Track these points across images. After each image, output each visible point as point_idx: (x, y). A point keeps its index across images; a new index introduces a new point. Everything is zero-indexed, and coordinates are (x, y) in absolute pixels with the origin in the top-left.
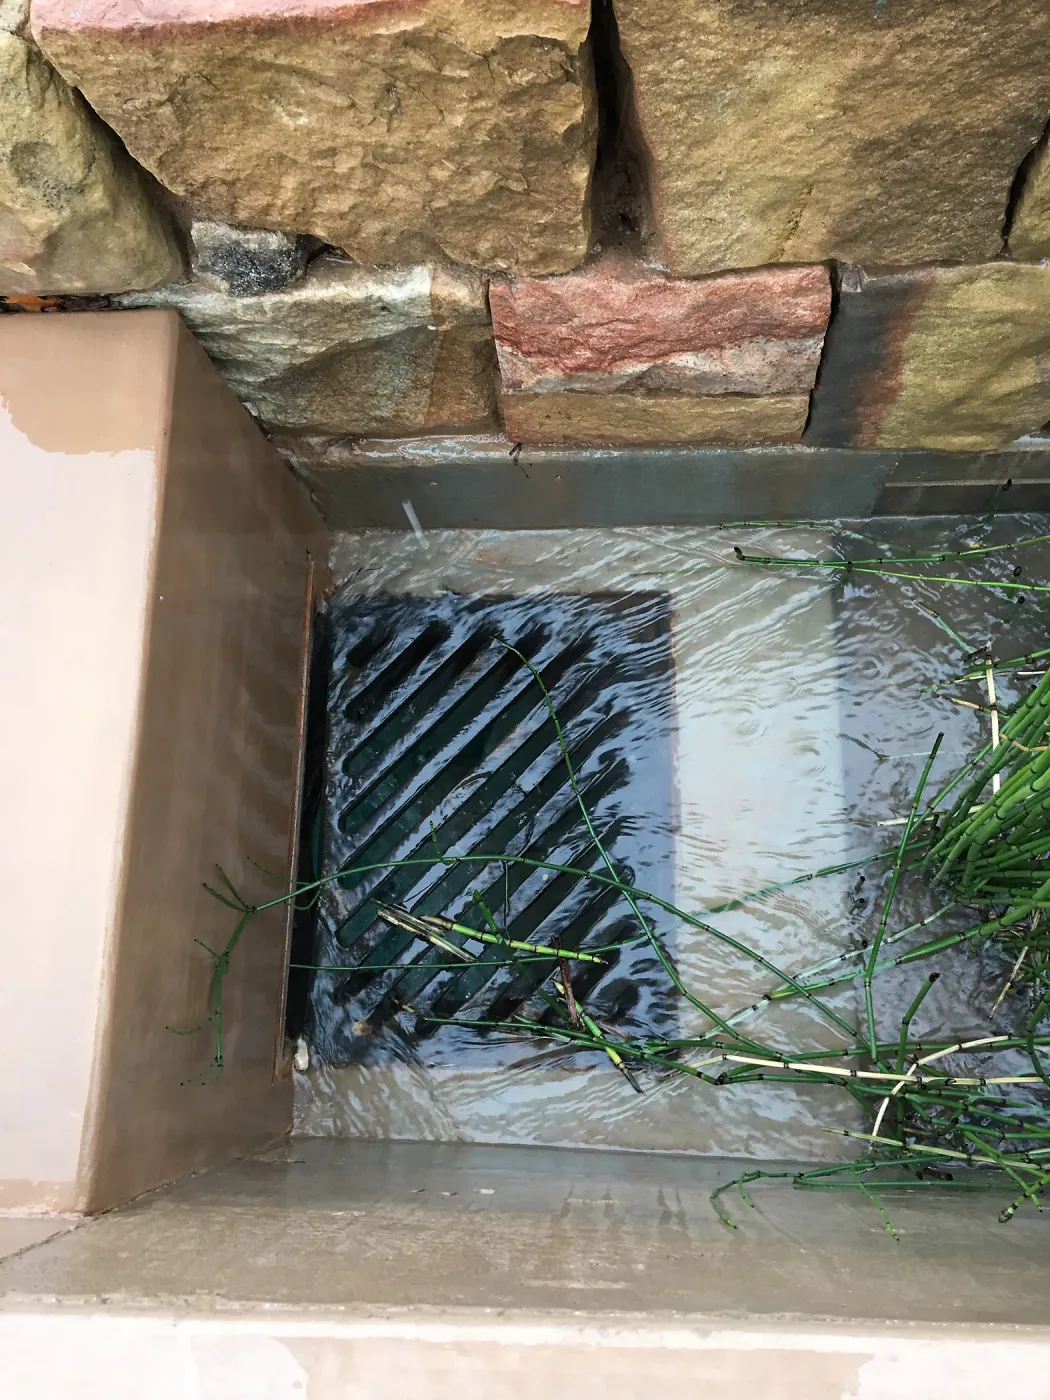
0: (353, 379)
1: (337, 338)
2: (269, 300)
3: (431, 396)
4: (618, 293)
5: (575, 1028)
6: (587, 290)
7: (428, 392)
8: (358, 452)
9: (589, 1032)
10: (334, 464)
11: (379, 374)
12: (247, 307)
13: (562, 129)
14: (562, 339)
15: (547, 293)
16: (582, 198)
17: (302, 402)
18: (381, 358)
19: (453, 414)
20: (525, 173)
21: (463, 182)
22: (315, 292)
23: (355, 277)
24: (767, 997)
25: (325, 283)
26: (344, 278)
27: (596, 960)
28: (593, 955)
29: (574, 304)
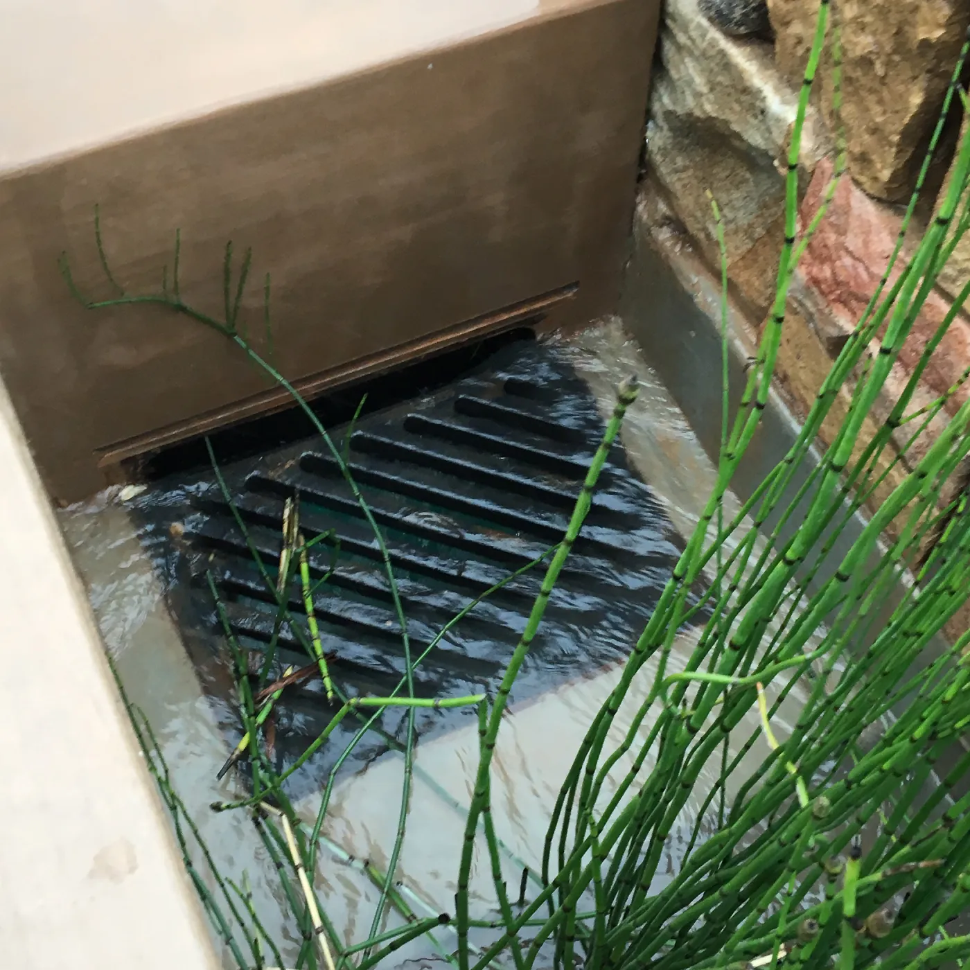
0: (720, 180)
1: (727, 116)
2: (715, 34)
3: (749, 251)
4: (881, 240)
5: (255, 703)
6: (869, 221)
7: (750, 246)
8: (677, 249)
9: (256, 714)
10: (655, 241)
11: (736, 195)
12: (699, 26)
13: (922, 36)
14: (825, 246)
15: (847, 198)
16: (906, 120)
17: (680, 162)
18: (746, 181)
19: (748, 282)
20: (888, 64)
21: (854, 32)
22: (740, 56)
23: (769, 72)
24: (367, 863)
25: (750, 58)
26: (764, 66)
27: (330, 695)
28: (333, 690)
29: (854, 223)
